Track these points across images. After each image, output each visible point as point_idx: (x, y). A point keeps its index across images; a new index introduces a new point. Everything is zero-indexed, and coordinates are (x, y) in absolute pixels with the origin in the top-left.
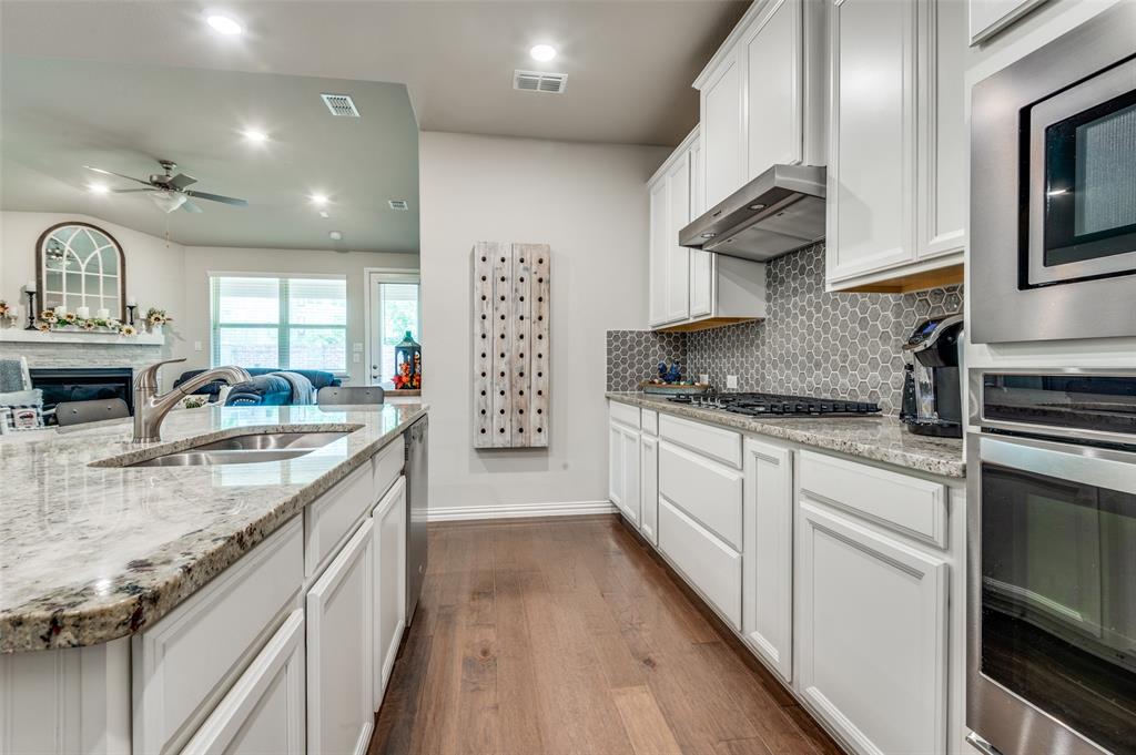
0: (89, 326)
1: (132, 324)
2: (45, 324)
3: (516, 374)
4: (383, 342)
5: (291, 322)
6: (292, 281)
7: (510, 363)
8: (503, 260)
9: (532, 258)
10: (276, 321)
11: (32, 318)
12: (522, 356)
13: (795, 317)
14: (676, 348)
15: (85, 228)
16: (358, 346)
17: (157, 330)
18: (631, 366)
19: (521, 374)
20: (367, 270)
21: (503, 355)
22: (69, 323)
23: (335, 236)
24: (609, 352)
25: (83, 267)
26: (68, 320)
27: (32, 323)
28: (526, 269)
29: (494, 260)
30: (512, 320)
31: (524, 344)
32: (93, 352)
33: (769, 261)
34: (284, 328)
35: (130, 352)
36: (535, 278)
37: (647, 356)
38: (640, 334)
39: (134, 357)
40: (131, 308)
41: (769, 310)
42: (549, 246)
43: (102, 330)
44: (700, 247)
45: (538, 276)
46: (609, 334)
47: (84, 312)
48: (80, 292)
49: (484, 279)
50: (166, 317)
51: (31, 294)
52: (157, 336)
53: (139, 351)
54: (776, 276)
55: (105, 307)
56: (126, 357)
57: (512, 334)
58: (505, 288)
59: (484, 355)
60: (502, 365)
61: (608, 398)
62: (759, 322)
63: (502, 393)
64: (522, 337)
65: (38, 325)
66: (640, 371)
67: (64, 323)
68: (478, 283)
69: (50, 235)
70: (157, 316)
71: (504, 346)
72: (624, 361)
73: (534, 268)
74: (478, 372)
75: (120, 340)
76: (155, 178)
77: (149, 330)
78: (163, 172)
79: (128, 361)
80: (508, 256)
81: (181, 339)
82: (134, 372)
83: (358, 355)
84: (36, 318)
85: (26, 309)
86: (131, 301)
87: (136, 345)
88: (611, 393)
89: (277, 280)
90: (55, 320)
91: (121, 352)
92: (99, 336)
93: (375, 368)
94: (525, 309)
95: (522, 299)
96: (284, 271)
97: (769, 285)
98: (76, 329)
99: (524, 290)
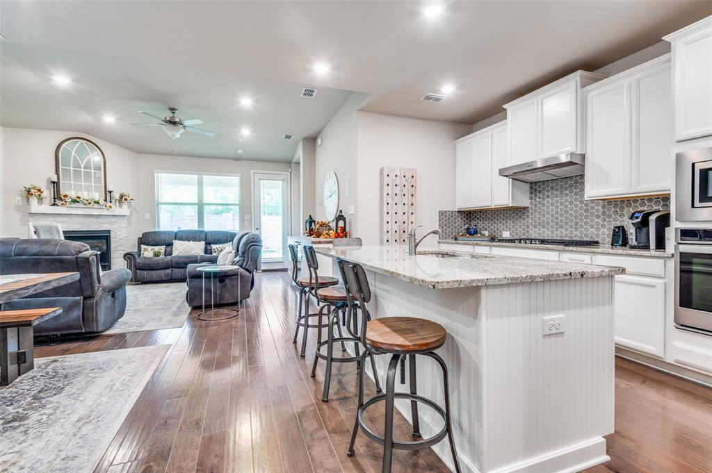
0: (90, 203)
1: (111, 202)
2: (63, 202)
3: (402, 232)
4: (262, 213)
5: (204, 202)
6: (204, 177)
7: (399, 226)
8: (396, 176)
9: (409, 175)
10: (196, 201)
11: (55, 199)
12: (404, 222)
13: (548, 207)
14: (467, 219)
15: (83, 141)
16: (247, 217)
17: (125, 206)
18: (449, 227)
19: (404, 232)
20: (252, 172)
21: (396, 222)
22: (78, 202)
23: (240, 151)
24: (440, 221)
25: (82, 166)
26: (78, 200)
27: (55, 201)
28: (406, 181)
29: (392, 175)
30: (400, 205)
31: (405, 217)
32: (89, 219)
33: (531, 183)
34: (201, 206)
35: (109, 220)
36: (410, 185)
37: (455, 223)
38: (452, 212)
39: (112, 223)
40: (110, 192)
41: (531, 204)
42: (416, 170)
43: (96, 206)
44: (507, 176)
45: (412, 184)
46: (440, 212)
47: (85, 195)
48: (81, 182)
49: (388, 185)
50: (131, 198)
51: (54, 183)
52: (125, 210)
53: (114, 219)
54: (536, 190)
55: (95, 192)
56: (107, 223)
57: (400, 213)
58: (397, 190)
59: (388, 222)
60: (396, 227)
61: (439, 242)
62: (525, 209)
63: (396, 241)
64: (404, 213)
65: (58, 202)
66: (452, 230)
67: (74, 201)
68: (385, 187)
69: (64, 145)
70: (127, 197)
71: (396, 218)
72: (446, 225)
73: (410, 180)
74: (385, 230)
75: (105, 212)
76: (168, 119)
77: (120, 206)
78: (171, 115)
79: (108, 226)
80: (398, 174)
81: (137, 212)
82: (111, 233)
83: (247, 222)
84: (57, 198)
85: (50, 192)
86: (110, 188)
87: (113, 216)
88: (441, 240)
89: (196, 176)
90: (70, 200)
91: (104, 220)
92: (94, 210)
93: (257, 229)
94: (405, 200)
95: (404, 195)
96: (200, 171)
97: (531, 193)
98: (82, 205)
99: (405, 191)
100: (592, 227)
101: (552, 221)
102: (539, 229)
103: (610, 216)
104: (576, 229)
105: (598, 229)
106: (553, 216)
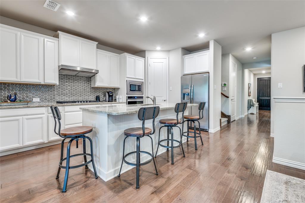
100: (86, 96)
101: (69, 93)
102: (62, 97)
103: (92, 92)
104: (80, 97)
105: (89, 97)
106: (69, 91)
